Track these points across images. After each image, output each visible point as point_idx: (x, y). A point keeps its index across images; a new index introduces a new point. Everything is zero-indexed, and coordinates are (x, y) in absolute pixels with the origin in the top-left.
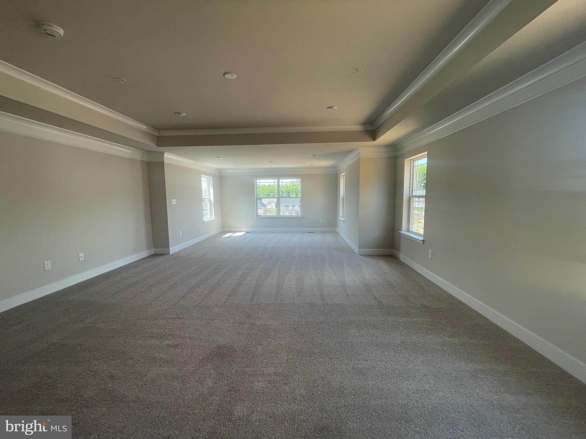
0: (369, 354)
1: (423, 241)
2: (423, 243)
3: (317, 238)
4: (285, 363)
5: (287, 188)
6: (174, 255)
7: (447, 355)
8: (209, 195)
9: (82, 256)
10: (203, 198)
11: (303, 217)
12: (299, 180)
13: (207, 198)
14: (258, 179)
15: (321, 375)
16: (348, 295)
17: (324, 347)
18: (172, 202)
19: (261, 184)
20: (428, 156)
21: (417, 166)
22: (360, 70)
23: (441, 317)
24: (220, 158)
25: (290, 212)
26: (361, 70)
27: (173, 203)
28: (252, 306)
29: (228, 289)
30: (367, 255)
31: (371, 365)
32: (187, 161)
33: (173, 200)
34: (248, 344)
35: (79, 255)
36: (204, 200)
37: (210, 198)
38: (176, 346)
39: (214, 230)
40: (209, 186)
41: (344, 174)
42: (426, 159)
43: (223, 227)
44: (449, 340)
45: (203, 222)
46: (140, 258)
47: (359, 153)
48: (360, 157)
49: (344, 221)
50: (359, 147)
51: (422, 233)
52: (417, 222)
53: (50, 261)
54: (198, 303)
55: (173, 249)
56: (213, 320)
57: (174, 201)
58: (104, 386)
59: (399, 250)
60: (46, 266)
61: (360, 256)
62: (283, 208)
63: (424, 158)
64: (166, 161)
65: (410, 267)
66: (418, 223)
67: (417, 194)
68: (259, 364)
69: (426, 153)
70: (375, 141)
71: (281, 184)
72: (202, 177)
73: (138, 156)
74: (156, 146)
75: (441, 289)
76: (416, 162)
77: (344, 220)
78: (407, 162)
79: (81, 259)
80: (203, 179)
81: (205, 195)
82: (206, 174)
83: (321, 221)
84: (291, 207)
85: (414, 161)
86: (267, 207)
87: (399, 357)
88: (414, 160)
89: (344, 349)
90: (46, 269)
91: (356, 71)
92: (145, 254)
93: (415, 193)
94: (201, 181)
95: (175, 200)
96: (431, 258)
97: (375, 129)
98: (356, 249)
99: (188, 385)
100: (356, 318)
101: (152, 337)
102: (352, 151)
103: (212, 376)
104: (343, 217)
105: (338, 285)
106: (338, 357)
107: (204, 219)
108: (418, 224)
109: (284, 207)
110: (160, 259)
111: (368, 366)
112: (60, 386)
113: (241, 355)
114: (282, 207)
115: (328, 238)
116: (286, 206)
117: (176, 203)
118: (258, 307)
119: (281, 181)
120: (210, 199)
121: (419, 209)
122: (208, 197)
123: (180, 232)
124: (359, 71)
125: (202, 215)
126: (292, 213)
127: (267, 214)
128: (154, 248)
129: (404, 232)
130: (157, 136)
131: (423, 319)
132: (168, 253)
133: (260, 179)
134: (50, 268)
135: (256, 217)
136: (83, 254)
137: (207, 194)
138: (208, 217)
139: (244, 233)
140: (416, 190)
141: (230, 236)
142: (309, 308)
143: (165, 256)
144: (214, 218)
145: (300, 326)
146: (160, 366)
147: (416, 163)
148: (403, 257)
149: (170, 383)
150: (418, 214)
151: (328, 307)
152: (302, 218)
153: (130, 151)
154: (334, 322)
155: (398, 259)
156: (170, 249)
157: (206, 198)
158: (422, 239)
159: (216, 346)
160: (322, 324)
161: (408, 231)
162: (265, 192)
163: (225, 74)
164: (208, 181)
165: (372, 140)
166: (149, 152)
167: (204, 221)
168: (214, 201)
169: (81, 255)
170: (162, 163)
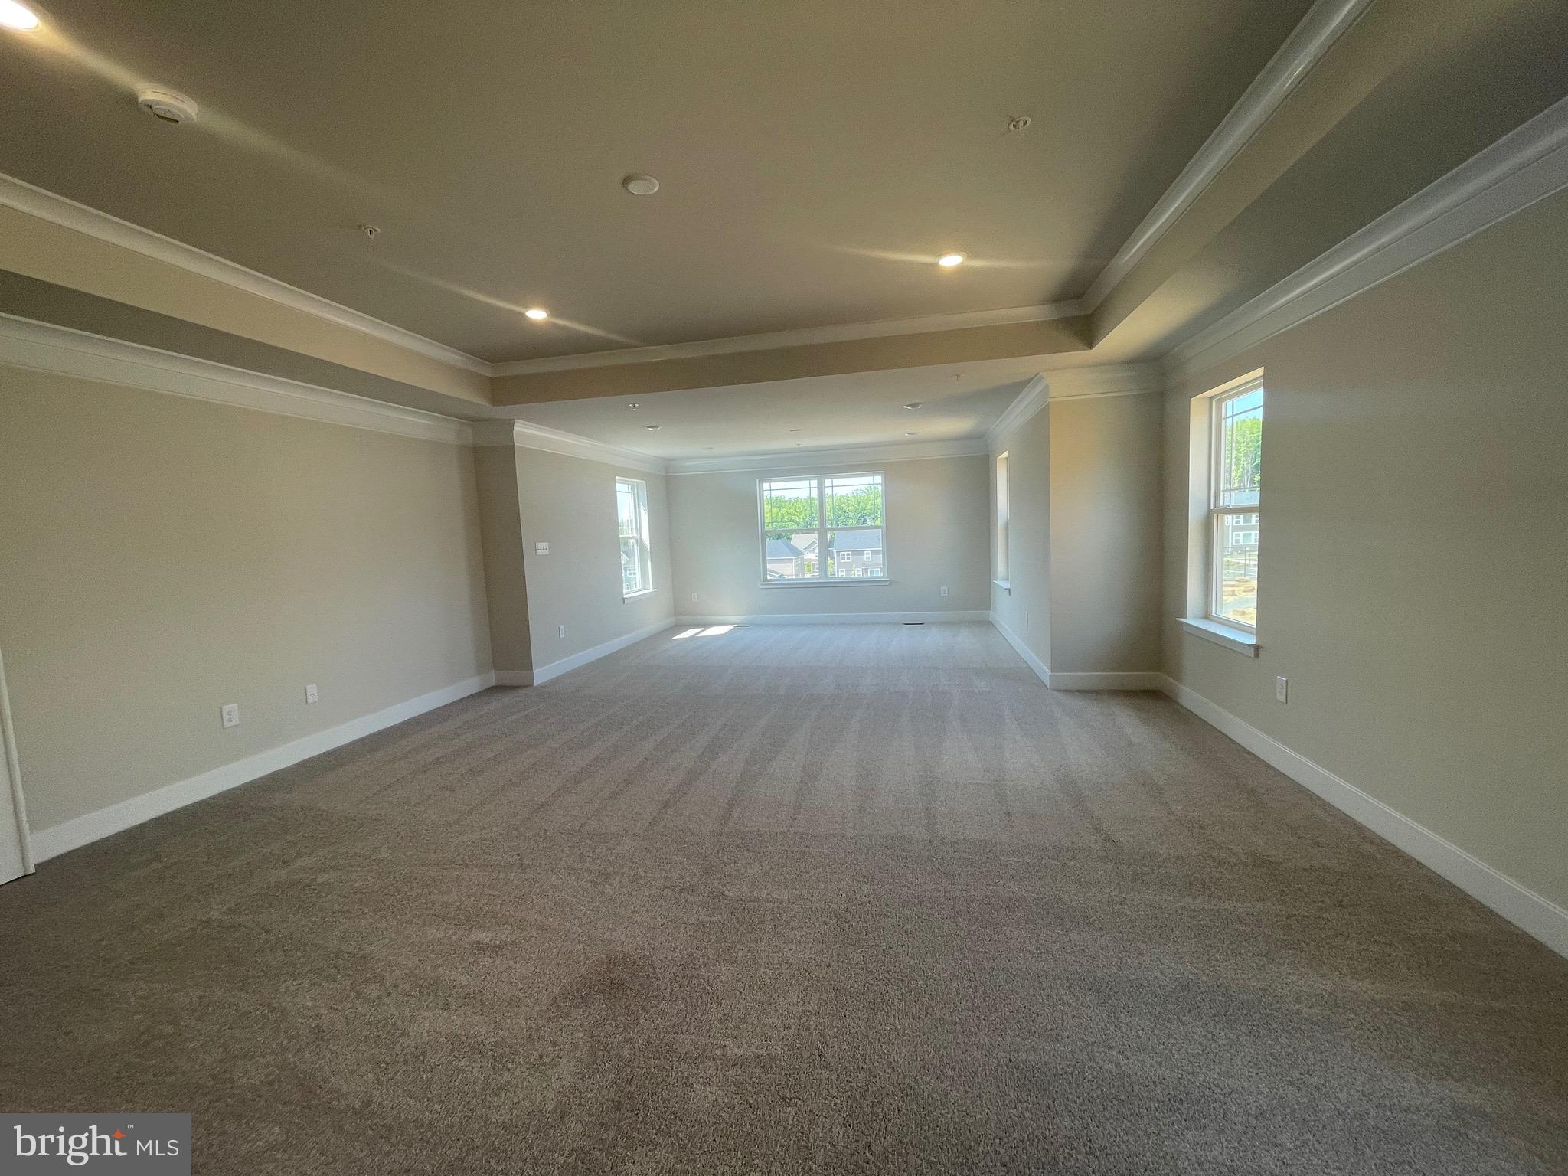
0: (1065, 1017)
1: (1257, 648)
2: (1257, 655)
3: (933, 641)
4: (793, 1027)
5: (859, 503)
6: (542, 687)
7: (1348, 1043)
8: (639, 528)
9: (315, 691)
10: (620, 536)
11: (891, 582)
12: (879, 479)
13: (633, 538)
14: (766, 481)
15: (900, 1076)
16: (1009, 814)
17: (921, 982)
18: (538, 550)
19: (775, 494)
20: (1268, 383)
21: (1232, 416)
22: (1025, 123)
23: (1322, 902)
24: (657, 427)
25: (866, 570)
26: (1029, 121)
27: (539, 552)
28: (724, 838)
29: (664, 785)
30: (1078, 691)
31: (1070, 1056)
32: (579, 441)
33: (539, 545)
34: (695, 955)
35: (306, 689)
36: (626, 544)
37: (641, 537)
38: (496, 950)
39: (651, 622)
40: (639, 505)
41: (1006, 454)
42: (1260, 392)
43: (677, 613)
44: (1354, 988)
45: (624, 599)
46: (458, 698)
47: (1046, 388)
48: (1049, 400)
49: (1009, 590)
50: (1044, 371)
51: (1254, 623)
52: (1242, 588)
53: (235, 704)
54: (580, 824)
55: (542, 674)
56: (608, 876)
57: (543, 548)
58: (294, 1056)
59: (1178, 677)
60: (226, 717)
61: (1056, 694)
62: (848, 559)
63: (1256, 387)
64: (518, 443)
65: (1217, 729)
66: (1244, 591)
67: (1233, 504)
68: (716, 1022)
69: (1260, 371)
70: (1091, 348)
71: (828, 491)
72: (617, 481)
73: (448, 433)
74: (487, 405)
75: (1326, 806)
76: (1229, 403)
77: (1009, 587)
78: (1197, 406)
79: (310, 699)
80: (619, 487)
81: (626, 531)
82: (626, 472)
83: (944, 590)
84: (870, 556)
85: (1220, 402)
86: (805, 557)
87: (1170, 1035)
88: (1220, 399)
89: (984, 992)
90: (227, 724)
91: (1012, 127)
92: (471, 685)
93: (1225, 501)
94: (614, 492)
95: (545, 545)
96: (1284, 700)
97: (1089, 312)
98: (1044, 671)
99: (507, 1076)
100: (1030, 888)
101: (445, 917)
102: (1024, 384)
103: (578, 1054)
104: (1008, 580)
105: (983, 782)
106: (961, 1020)
107: (624, 591)
108: (1244, 594)
109: (850, 557)
110: (507, 699)
111: (1058, 1061)
112: (191, 1045)
113: (669, 990)
114: (846, 557)
115: (965, 641)
116: (855, 553)
117: (548, 553)
118: (739, 841)
119: (828, 482)
120: (641, 539)
121: (1249, 551)
122: (635, 535)
123: (562, 627)
124: (1021, 123)
125: (619, 582)
126: (872, 571)
127: (808, 576)
128: (496, 668)
129: (1192, 618)
130: (491, 379)
131: (1258, 905)
132: (531, 685)
133: (770, 481)
134: (236, 721)
135: (762, 585)
136: (315, 685)
137: (634, 527)
138: (638, 587)
139: (731, 627)
140: (1231, 490)
141: (693, 637)
142: (888, 852)
143: (522, 692)
144: (651, 590)
145: (851, 908)
146: (446, 1006)
147: (1228, 407)
148: (1190, 697)
149: (460, 1065)
150: (1245, 565)
151: (945, 849)
152: (890, 584)
153: (429, 423)
154: (958, 900)
155: (1174, 701)
156: (534, 671)
157: (631, 536)
158: (1253, 641)
159: (604, 956)
160: (921, 902)
161: (1207, 616)
162: (799, 518)
163: (626, 181)
164: (634, 491)
165: (1086, 347)
166: (474, 421)
167: (625, 596)
168: (650, 543)
169: (312, 688)
170: (510, 450)
